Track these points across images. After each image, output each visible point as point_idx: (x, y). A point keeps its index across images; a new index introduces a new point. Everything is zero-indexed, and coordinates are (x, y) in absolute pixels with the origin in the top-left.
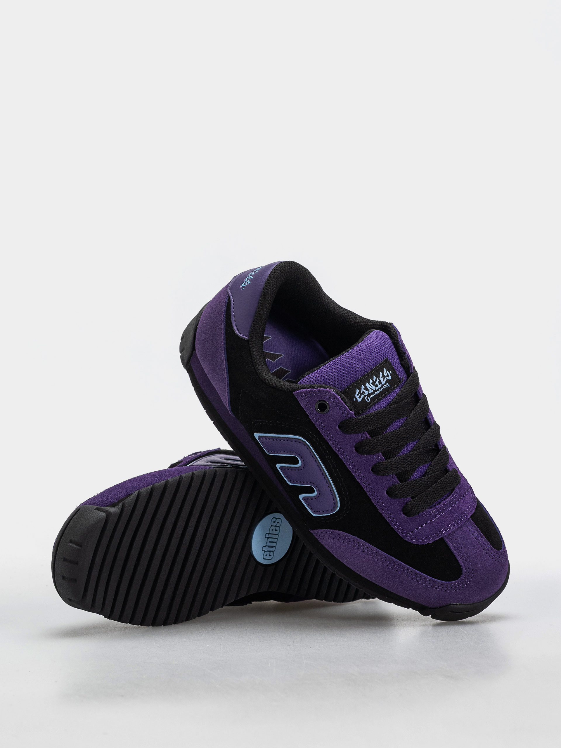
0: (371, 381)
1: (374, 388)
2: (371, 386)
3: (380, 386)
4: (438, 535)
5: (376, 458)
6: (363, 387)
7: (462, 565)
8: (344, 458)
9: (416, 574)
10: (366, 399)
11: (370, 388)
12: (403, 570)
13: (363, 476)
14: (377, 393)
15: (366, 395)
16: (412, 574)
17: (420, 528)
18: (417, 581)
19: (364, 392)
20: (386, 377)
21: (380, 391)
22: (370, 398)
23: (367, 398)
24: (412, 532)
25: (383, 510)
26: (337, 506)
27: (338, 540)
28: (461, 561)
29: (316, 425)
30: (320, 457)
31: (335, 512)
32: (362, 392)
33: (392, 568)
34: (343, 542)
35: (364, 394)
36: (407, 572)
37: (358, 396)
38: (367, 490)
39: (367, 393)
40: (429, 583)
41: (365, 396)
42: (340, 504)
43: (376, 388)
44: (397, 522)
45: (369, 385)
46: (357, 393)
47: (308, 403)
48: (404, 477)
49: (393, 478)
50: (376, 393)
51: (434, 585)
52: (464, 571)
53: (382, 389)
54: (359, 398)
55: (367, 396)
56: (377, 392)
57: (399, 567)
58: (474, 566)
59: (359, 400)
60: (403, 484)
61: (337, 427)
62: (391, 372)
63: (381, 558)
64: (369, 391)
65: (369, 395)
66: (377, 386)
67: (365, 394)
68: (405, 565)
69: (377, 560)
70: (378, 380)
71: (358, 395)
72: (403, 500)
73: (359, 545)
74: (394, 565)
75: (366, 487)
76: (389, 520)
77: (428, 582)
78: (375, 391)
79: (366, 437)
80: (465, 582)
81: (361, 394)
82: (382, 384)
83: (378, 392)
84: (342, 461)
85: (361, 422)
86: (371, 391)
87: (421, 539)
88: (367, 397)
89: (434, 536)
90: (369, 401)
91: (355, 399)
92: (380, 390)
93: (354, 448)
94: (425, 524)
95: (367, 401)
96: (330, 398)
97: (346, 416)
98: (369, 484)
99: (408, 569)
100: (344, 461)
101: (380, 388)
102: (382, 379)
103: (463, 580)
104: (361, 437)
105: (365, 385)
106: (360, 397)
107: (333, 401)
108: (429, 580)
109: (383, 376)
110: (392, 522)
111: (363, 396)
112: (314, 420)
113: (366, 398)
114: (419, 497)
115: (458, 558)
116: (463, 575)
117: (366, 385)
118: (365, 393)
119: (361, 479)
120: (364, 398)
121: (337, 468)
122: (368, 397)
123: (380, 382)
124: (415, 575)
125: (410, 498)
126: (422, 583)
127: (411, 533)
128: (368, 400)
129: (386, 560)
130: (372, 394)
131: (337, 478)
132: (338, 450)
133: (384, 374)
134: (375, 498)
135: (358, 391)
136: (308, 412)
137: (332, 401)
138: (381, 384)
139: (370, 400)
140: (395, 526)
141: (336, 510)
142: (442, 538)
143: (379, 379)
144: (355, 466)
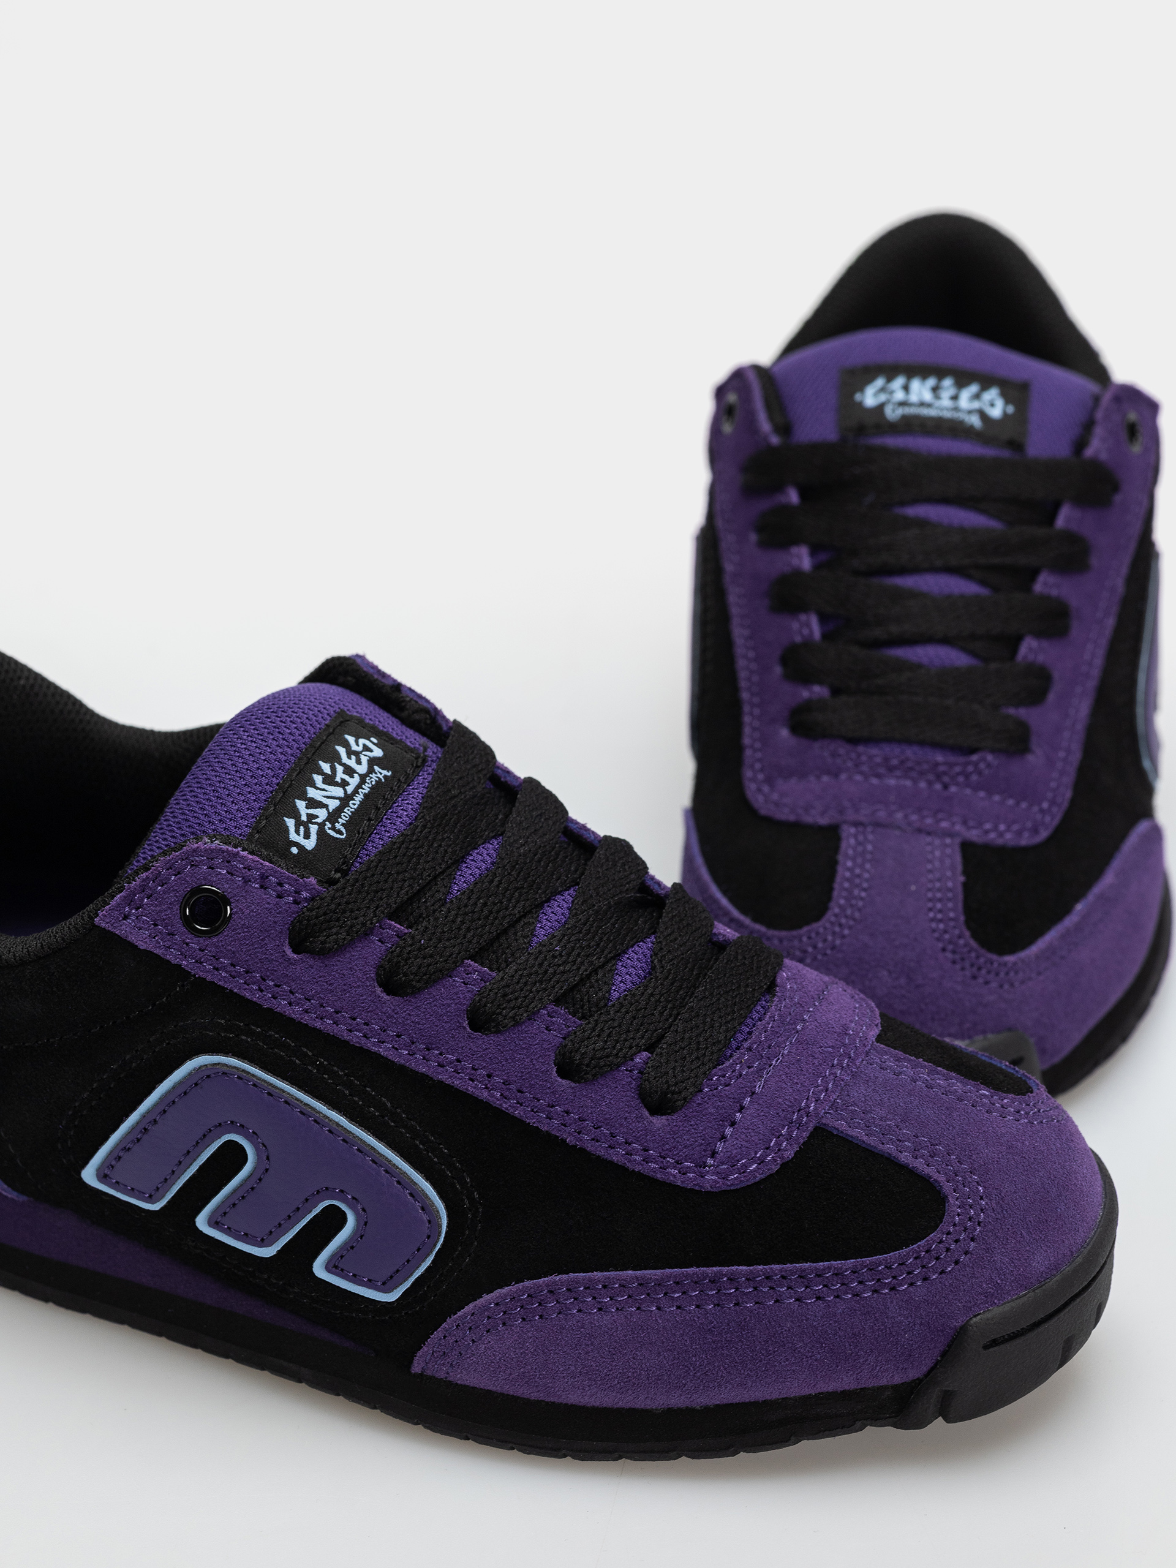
0: (318, 779)
1: (339, 792)
2: (324, 790)
3: (354, 781)
4: (800, 1126)
5: (464, 983)
6: (301, 805)
7: (931, 1171)
8: (365, 1036)
9: (800, 1277)
10: (329, 832)
11: (325, 797)
12: (755, 1288)
13: (458, 1061)
14: (358, 803)
15: (324, 821)
16: (789, 1288)
17: (728, 1131)
18: (818, 1298)
19: (311, 817)
20: (363, 753)
21: (365, 795)
22: (343, 825)
23: (333, 828)
24: (713, 1156)
25: (579, 1133)
26: (438, 1212)
27: (504, 1324)
28: (919, 1165)
29: (220, 980)
30: (293, 1083)
31: (443, 1235)
32: (304, 818)
33: (718, 1305)
34: (524, 1319)
35: (316, 820)
36: (771, 1288)
37: (299, 835)
38: (494, 1097)
39: (322, 814)
40: (860, 1282)
41: (321, 826)
42: (442, 1197)
43: (345, 791)
44: (646, 1150)
45: (318, 789)
46: (292, 829)
47: (155, 925)
48: (589, 1001)
49: (552, 1017)
50: (354, 804)
51: (879, 1280)
52: (947, 1187)
53: (366, 789)
54: (305, 838)
55: (327, 823)
56: (354, 800)
57: (737, 1289)
58: (970, 1157)
59: (310, 844)
60: (596, 1021)
61: (289, 952)
62: (372, 739)
63: (665, 1294)
64: (326, 806)
65: (333, 817)
66: (344, 784)
67: (319, 820)
68: (752, 1268)
69: (659, 1308)
70: (340, 769)
71: (297, 832)
72: (627, 1070)
73: (575, 1299)
74: (719, 1291)
75: (487, 1088)
76: (617, 1156)
77: (852, 1281)
78: (345, 800)
79: (397, 936)
80: (970, 1219)
81: (306, 825)
82: (357, 773)
83: (359, 798)
84: (368, 1052)
85: (350, 894)
86: (333, 804)
87: (753, 1160)
88: (328, 825)
89: (790, 1133)
90: (342, 834)
91: (294, 850)
92: (363, 791)
93: (379, 990)
94: (740, 1111)
95: (338, 836)
96: (213, 868)
97: (296, 902)
98: (489, 1076)
99: (767, 1278)
100: (371, 1044)
101: (359, 786)
102: (352, 763)
103: (959, 1215)
104: (380, 944)
105: (303, 796)
106: (307, 836)
107: (228, 872)
108: (854, 1272)
109: (350, 753)
110: (631, 1155)
111: (316, 827)
112: (206, 972)
113: (329, 829)
114: (669, 1038)
115: (905, 1157)
116: (953, 1201)
117: (309, 796)
118: (317, 817)
119: (456, 1071)
120: (321, 832)
121: (365, 1087)
122: (333, 824)
123: (349, 771)
124: (800, 1280)
125: (645, 1053)
126: (837, 1297)
127: (710, 1161)
128: (339, 832)
129: (684, 1293)
130: (338, 811)
131: (383, 1117)
132: (334, 1023)
133: (353, 749)
134: (532, 1110)
135: (290, 823)
136: (173, 956)
137: (225, 874)
138: (356, 775)
139: (344, 831)
140: (647, 1163)
141: (440, 1226)
142: (816, 1129)
143: (344, 765)
144: (413, 1043)
